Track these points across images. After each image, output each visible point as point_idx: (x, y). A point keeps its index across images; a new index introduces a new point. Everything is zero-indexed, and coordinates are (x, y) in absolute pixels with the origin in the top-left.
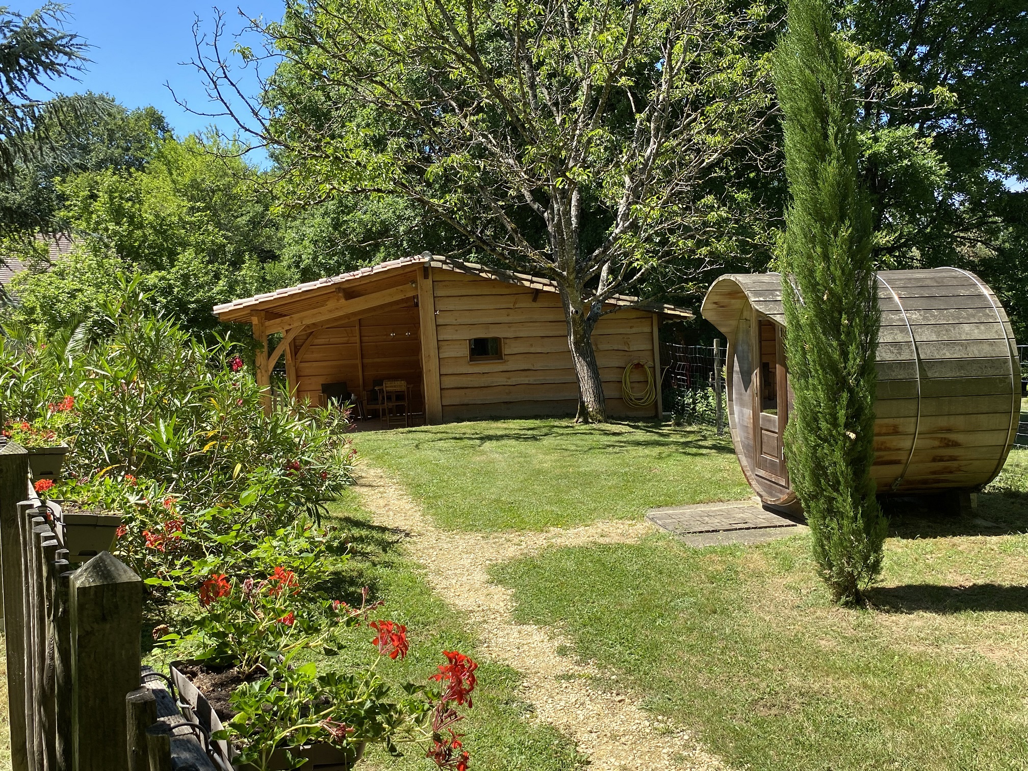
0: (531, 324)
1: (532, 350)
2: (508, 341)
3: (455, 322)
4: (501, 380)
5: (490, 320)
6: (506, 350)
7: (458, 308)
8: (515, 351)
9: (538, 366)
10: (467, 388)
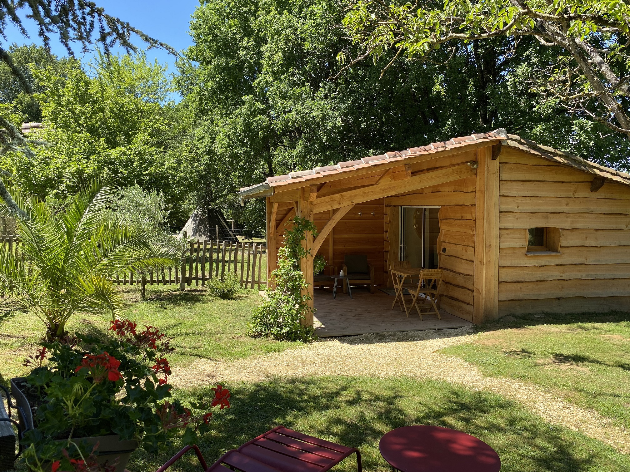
0: (587, 215)
1: (588, 243)
2: (565, 232)
3: (516, 209)
4: (556, 274)
5: (550, 209)
6: (563, 242)
7: (521, 194)
8: (571, 243)
9: (590, 261)
10: (523, 282)
